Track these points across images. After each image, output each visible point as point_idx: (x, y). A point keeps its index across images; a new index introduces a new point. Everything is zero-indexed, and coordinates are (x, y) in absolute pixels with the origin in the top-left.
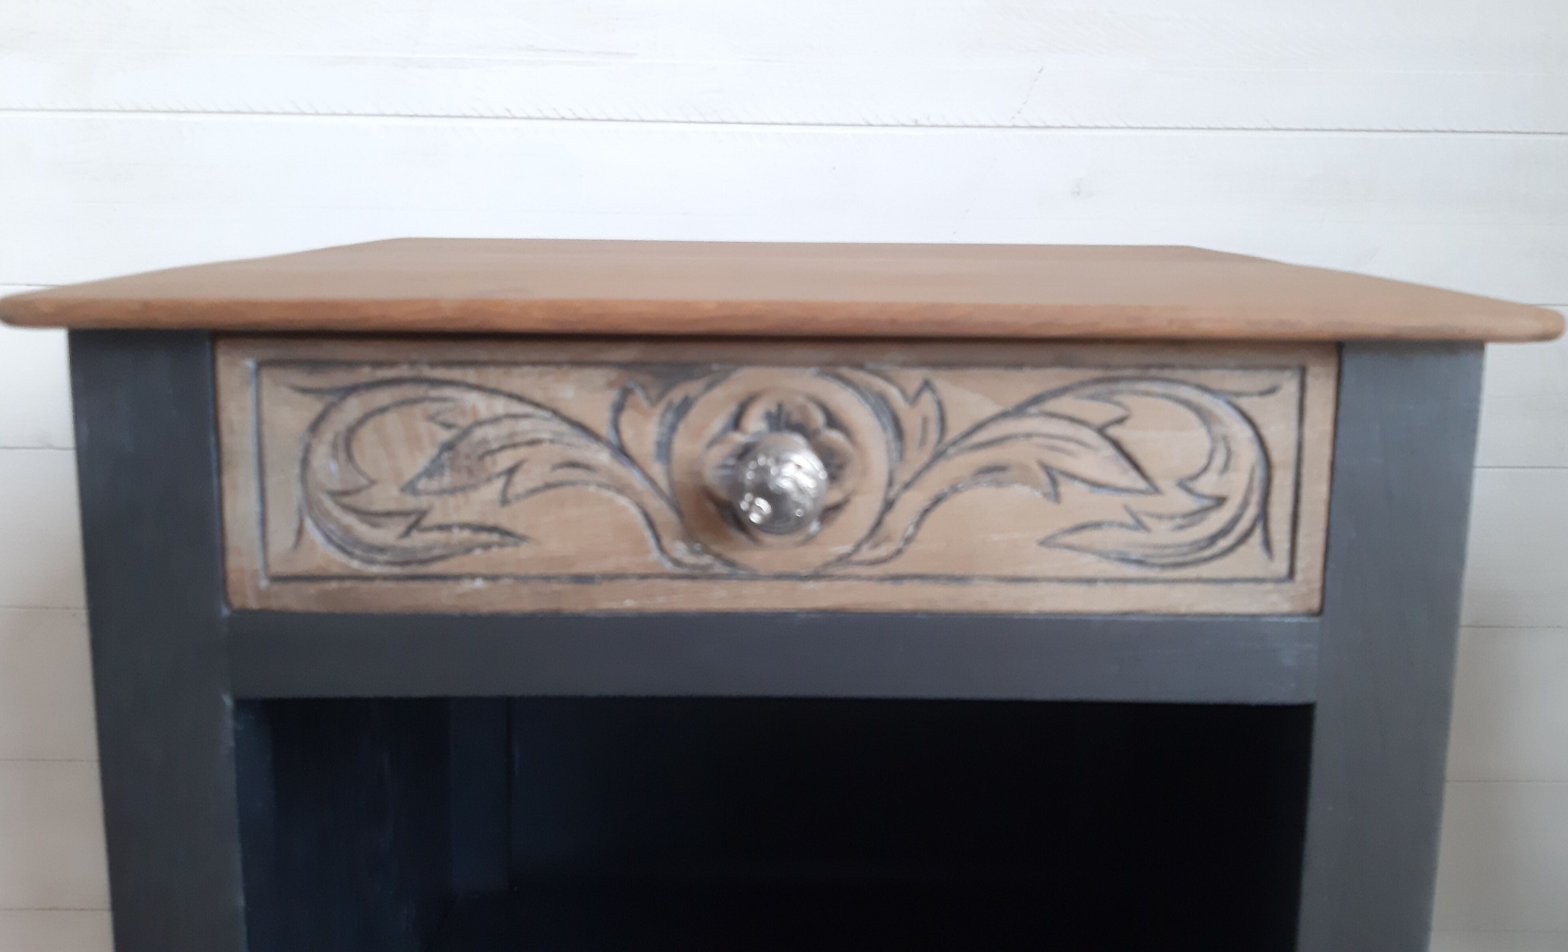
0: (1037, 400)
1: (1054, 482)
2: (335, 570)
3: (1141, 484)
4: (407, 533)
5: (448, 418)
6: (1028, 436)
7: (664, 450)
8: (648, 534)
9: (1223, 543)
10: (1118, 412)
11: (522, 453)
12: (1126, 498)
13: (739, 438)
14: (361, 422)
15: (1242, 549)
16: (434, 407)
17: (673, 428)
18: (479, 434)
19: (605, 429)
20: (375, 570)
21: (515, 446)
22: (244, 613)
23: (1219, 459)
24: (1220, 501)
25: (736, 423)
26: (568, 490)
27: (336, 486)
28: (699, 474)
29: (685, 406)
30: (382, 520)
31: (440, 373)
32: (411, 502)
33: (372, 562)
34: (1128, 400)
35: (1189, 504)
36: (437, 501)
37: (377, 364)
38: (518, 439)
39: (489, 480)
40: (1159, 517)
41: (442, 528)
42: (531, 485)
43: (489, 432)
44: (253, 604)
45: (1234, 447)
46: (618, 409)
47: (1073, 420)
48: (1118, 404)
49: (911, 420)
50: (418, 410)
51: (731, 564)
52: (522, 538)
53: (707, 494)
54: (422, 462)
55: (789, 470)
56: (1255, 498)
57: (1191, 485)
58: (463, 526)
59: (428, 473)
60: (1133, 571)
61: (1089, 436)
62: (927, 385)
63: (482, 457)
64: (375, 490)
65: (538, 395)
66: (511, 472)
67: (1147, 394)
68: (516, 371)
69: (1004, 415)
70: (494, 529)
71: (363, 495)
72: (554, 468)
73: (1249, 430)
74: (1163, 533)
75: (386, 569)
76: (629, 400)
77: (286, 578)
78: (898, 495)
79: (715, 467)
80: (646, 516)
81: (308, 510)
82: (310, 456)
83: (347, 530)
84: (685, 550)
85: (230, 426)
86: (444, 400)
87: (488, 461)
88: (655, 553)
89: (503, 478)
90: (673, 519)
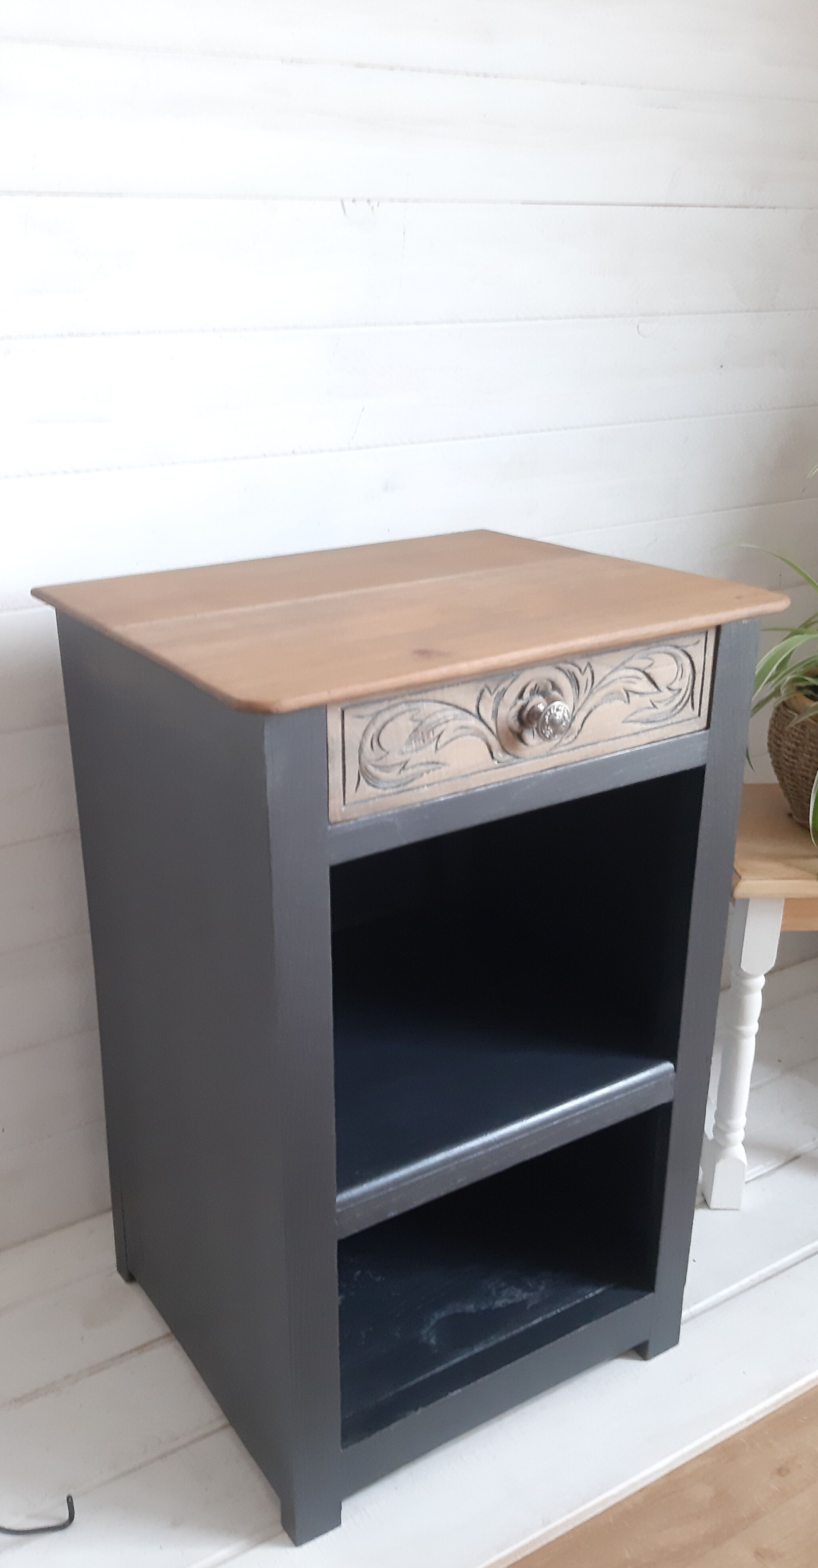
0: (623, 663)
1: (628, 696)
3: (655, 690)
4: (400, 772)
5: (416, 717)
6: (620, 679)
7: (495, 714)
8: (488, 751)
9: (679, 707)
10: (649, 662)
11: (443, 727)
12: (650, 697)
13: (522, 702)
14: (383, 726)
15: (685, 708)
16: (411, 714)
17: (498, 703)
18: (427, 721)
19: (474, 711)
20: (387, 792)
21: (440, 725)
22: (336, 825)
23: (679, 675)
24: (680, 690)
25: (521, 696)
26: (459, 739)
27: (373, 759)
28: (507, 721)
29: (503, 692)
30: (391, 769)
31: (413, 698)
32: (401, 759)
33: (386, 789)
34: (652, 657)
35: (669, 694)
36: (412, 757)
37: (390, 699)
38: (442, 722)
39: (431, 741)
40: (660, 702)
41: (412, 767)
42: (446, 741)
43: (430, 720)
44: (339, 819)
45: (684, 669)
46: (479, 700)
47: (633, 668)
48: (650, 659)
49: (582, 682)
50: (405, 717)
51: (518, 757)
52: (444, 764)
53: (511, 729)
54: (405, 739)
56: (690, 688)
57: (670, 687)
58: (419, 765)
59: (406, 744)
60: (652, 725)
61: (639, 674)
62: (588, 665)
63: (428, 732)
64: (388, 756)
65: (448, 700)
66: (439, 736)
67: (659, 652)
68: (439, 691)
69: (612, 672)
70: (433, 763)
71: (384, 759)
72: (454, 731)
73: (689, 661)
74: (662, 708)
75: (391, 791)
76: (483, 694)
77: (352, 804)
78: (576, 714)
79: (512, 717)
80: (488, 745)
81: (362, 772)
82: (363, 747)
83: (377, 777)
84: (501, 755)
85: (332, 740)
86: (414, 709)
87: (431, 733)
88: (490, 760)
89: (436, 740)
90: (497, 744)
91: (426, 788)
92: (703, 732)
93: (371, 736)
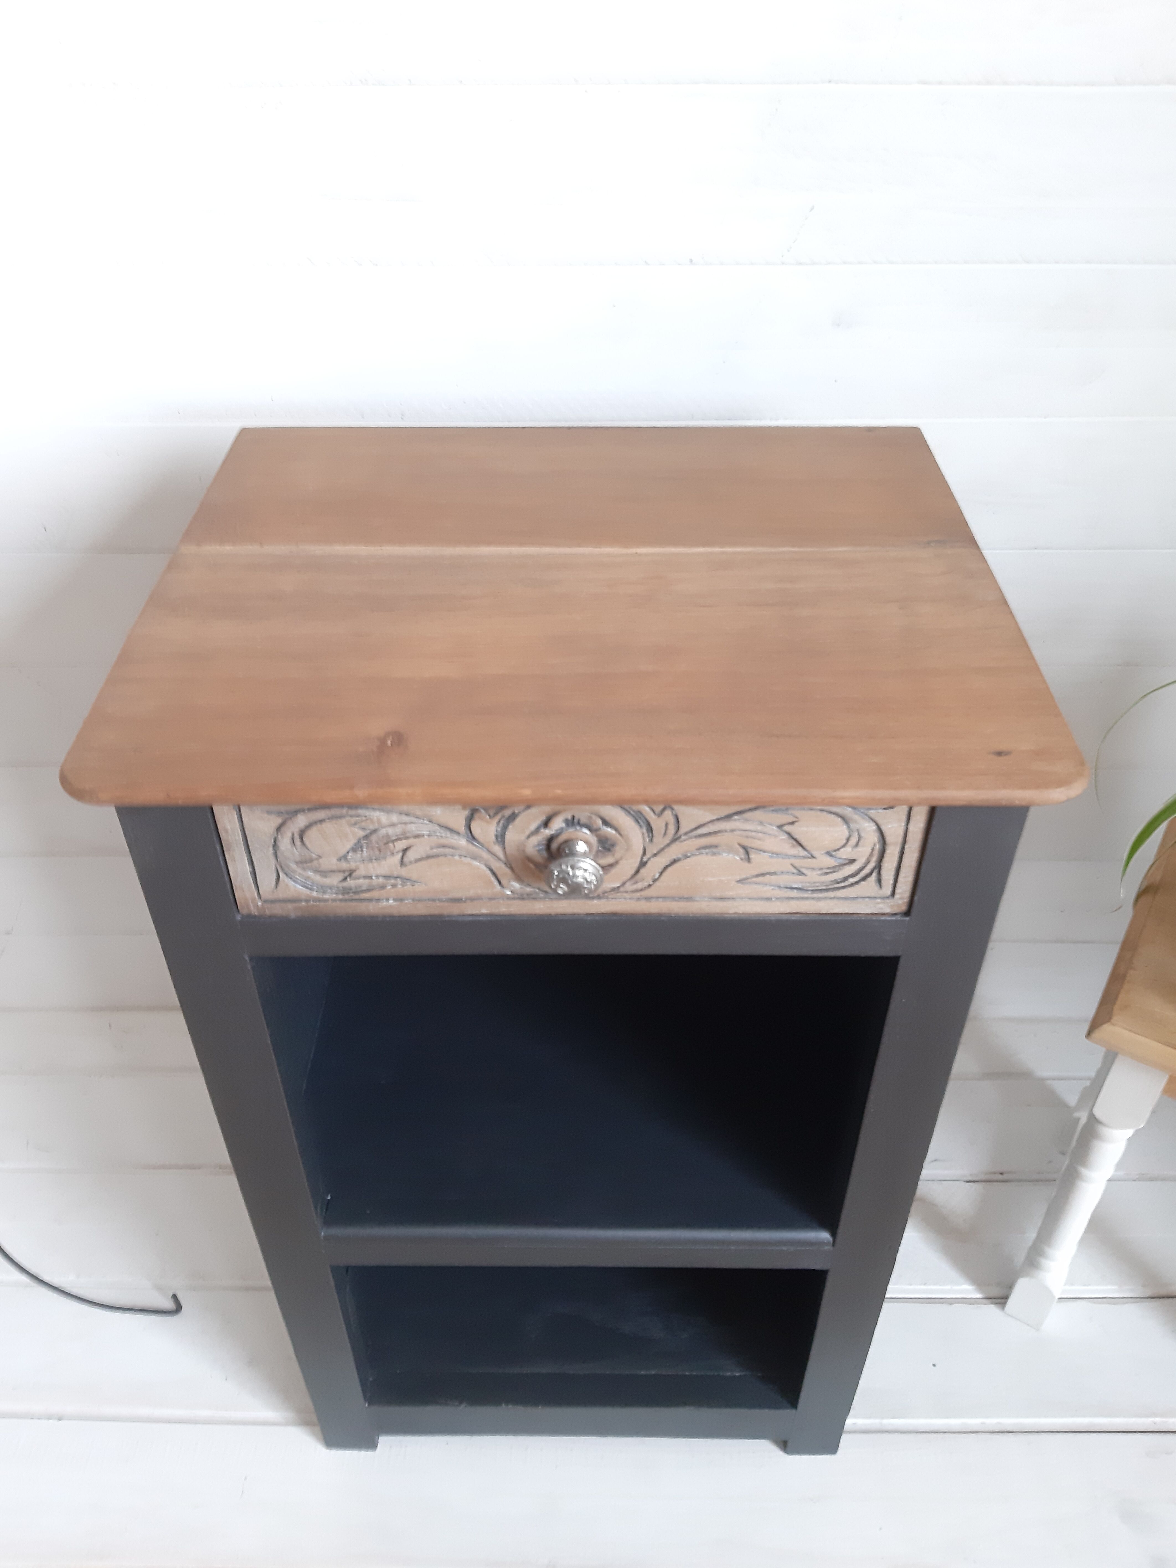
0: (738, 813)
1: (747, 853)
2: (303, 897)
3: (804, 853)
4: (345, 879)
5: (363, 824)
6: (732, 831)
7: (501, 838)
8: (493, 879)
9: (852, 880)
10: (791, 819)
11: (411, 841)
12: (793, 861)
13: (548, 832)
14: (308, 827)
15: (863, 883)
16: (353, 820)
17: (505, 828)
18: (383, 831)
19: (462, 829)
20: (327, 897)
21: (407, 838)
22: (249, 916)
23: (853, 841)
24: (852, 861)
25: (546, 824)
26: (442, 859)
27: (298, 859)
28: (523, 851)
29: (512, 818)
30: (329, 874)
32: (344, 865)
33: (326, 893)
34: (798, 813)
35: (832, 862)
36: (362, 866)
38: (408, 835)
39: (393, 854)
40: (813, 869)
41: (365, 877)
42: (418, 856)
43: (389, 831)
44: (255, 912)
45: (862, 834)
46: (469, 820)
47: (761, 823)
48: (791, 815)
49: (658, 824)
50: (343, 821)
51: (546, 893)
52: (416, 882)
53: (529, 859)
54: (349, 845)
55: (579, 871)
56: (874, 859)
57: (835, 854)
58: (377, 876)
59: (352, 850)
60: (795, 893)
61: (772, 830)
62: (668, 806)
63: (386, 844)
64: (321, 860)
65: (418, 814)
66: (405, 851)
67: (811, 810)
68: (407, 804)
69: (718, 819)
70: (397, 877)
71: (315, 862)
72: (434, 848)
73: (873, 827)
74: (814, 877)
75: (335, 897)
76: (476, 816)
77: (273, 901)
78: (649, 859)
79: (533, 845)
80: (491, 870)
81: (283, 870)
82: (278, 843)
83: (308, 878)
84: (516, 885)
85: (226, 831)
86: (358, 816)
87: (391, 845)
88: (498, 887)
89: (400, 854)
90: (507, 870)
91: (392, 902)
92: (898, 918)
93: (290, 835)
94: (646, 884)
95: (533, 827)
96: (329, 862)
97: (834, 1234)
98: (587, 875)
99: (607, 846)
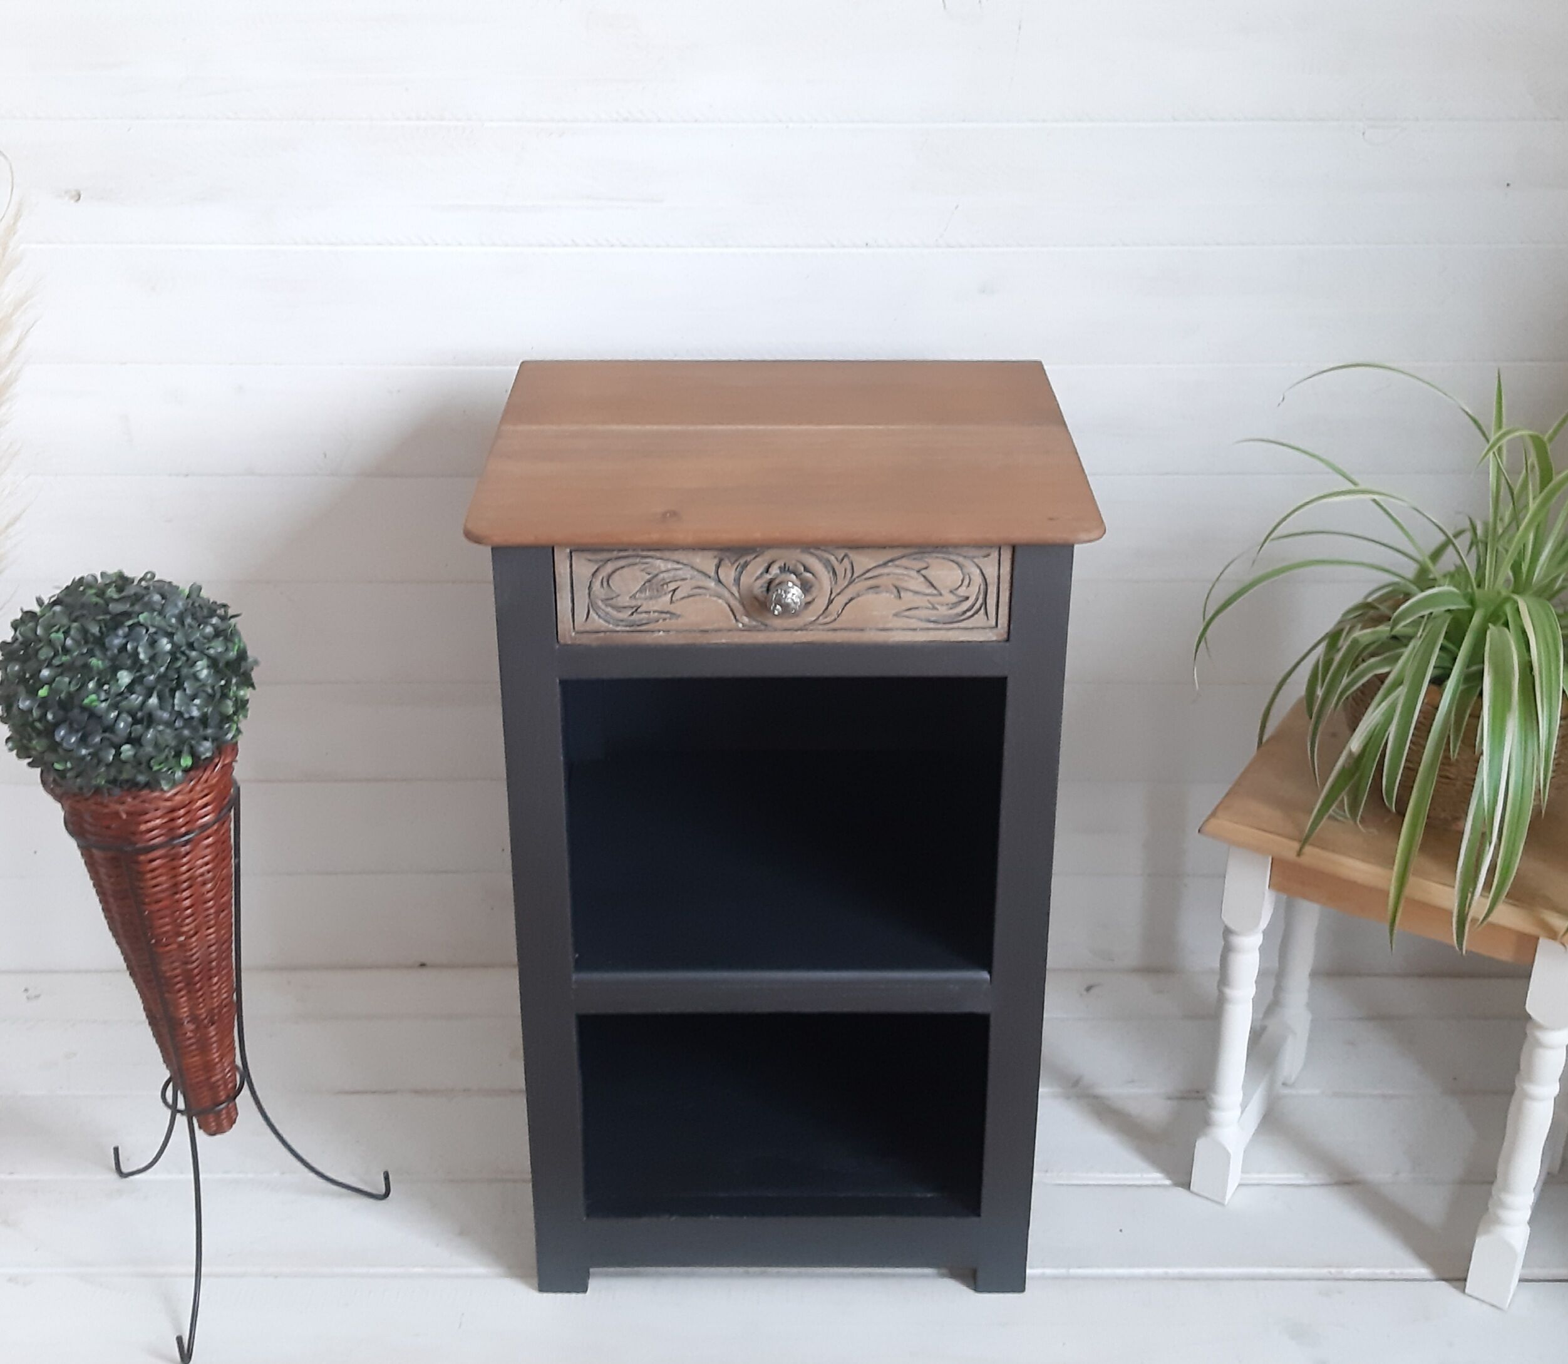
0: (892, 561)
1: (898, 592)
2: (603, 629)
3: (935, 592)
4: (632, 614)
5: (649, 570)
6: (888, 574)
7: (737, 581)
8: (731, 613)
9: (968, 614)
10: (924, 565)
11: (679, 583)
12: (929, 598)
13: (768, 577)
14: (614, 572)
15: (976, 616)
16: (644, 566)
17: (741, 573)
18: (661, 576)
19: (713, 574)
20: (618, 629)
21: (676, 581)
22: (565, 645)
23: (966, 582)
24: (967, 598)
25: (767, 571)
26: (697, 598)
27: (603, 597)
28: (751, 591)
29: (746, 564)
30: (622, 609)
31: (645, 553)
32: (634, 603)
33: (618, 625)
34: (930, 561)
35: (953, 599)
36: (645, 603)
37: (620, 550)
38: (677, 578)
39: (665, 594)
40: (942, 605)
41: (646, 612)
42: (683, 595)
43: (665, 575)
44: (569, 642)
45: (972, 577)
46: (718, 567)
47: (906, 568)
48: (925, 562)
49: (840, 569)
50: (636, 567)
51: (766, 625)
52: (679, 616)
53: (756, 598)
54: (638, 587)
55: (789, 596)
56: (981, 596)
57: (955, 592)
58: (654, 612)
59: (640, 591)
60: (932, 625)
61: (913, 573)
62: (846, 555)
63: (663, 585)
64: (619, 598)
65: (685, 562)
66: (674, 591)
67: (937, 557)
68: (676, 552)
69: (879, 566)
70: (667, 613)
71: (614, 600)
72: (692, 589)
73: (978, 571)
74: (943, 611)
75: (624, 628)
76: (722, 563)
77: (582, 632)
78: (834, 598)
79: (758, 588)
80: (729, 606)
81: (592, 606)
82: (592, 585)
83: (607, 613)
84: (746, 620)
85: (560, 575)
86: (647, 563)
87: (665, 586)
88: (734, 621)
89: (671, 593)
90: (741, 608)
91: (661, 633)
92: (1002, 644)
93: (601, 578)
94: (833, 618)
95: (759, 573)
96: (625, 600)
97: (990, 973)
98: (794, 598)
99: (807, 588)
